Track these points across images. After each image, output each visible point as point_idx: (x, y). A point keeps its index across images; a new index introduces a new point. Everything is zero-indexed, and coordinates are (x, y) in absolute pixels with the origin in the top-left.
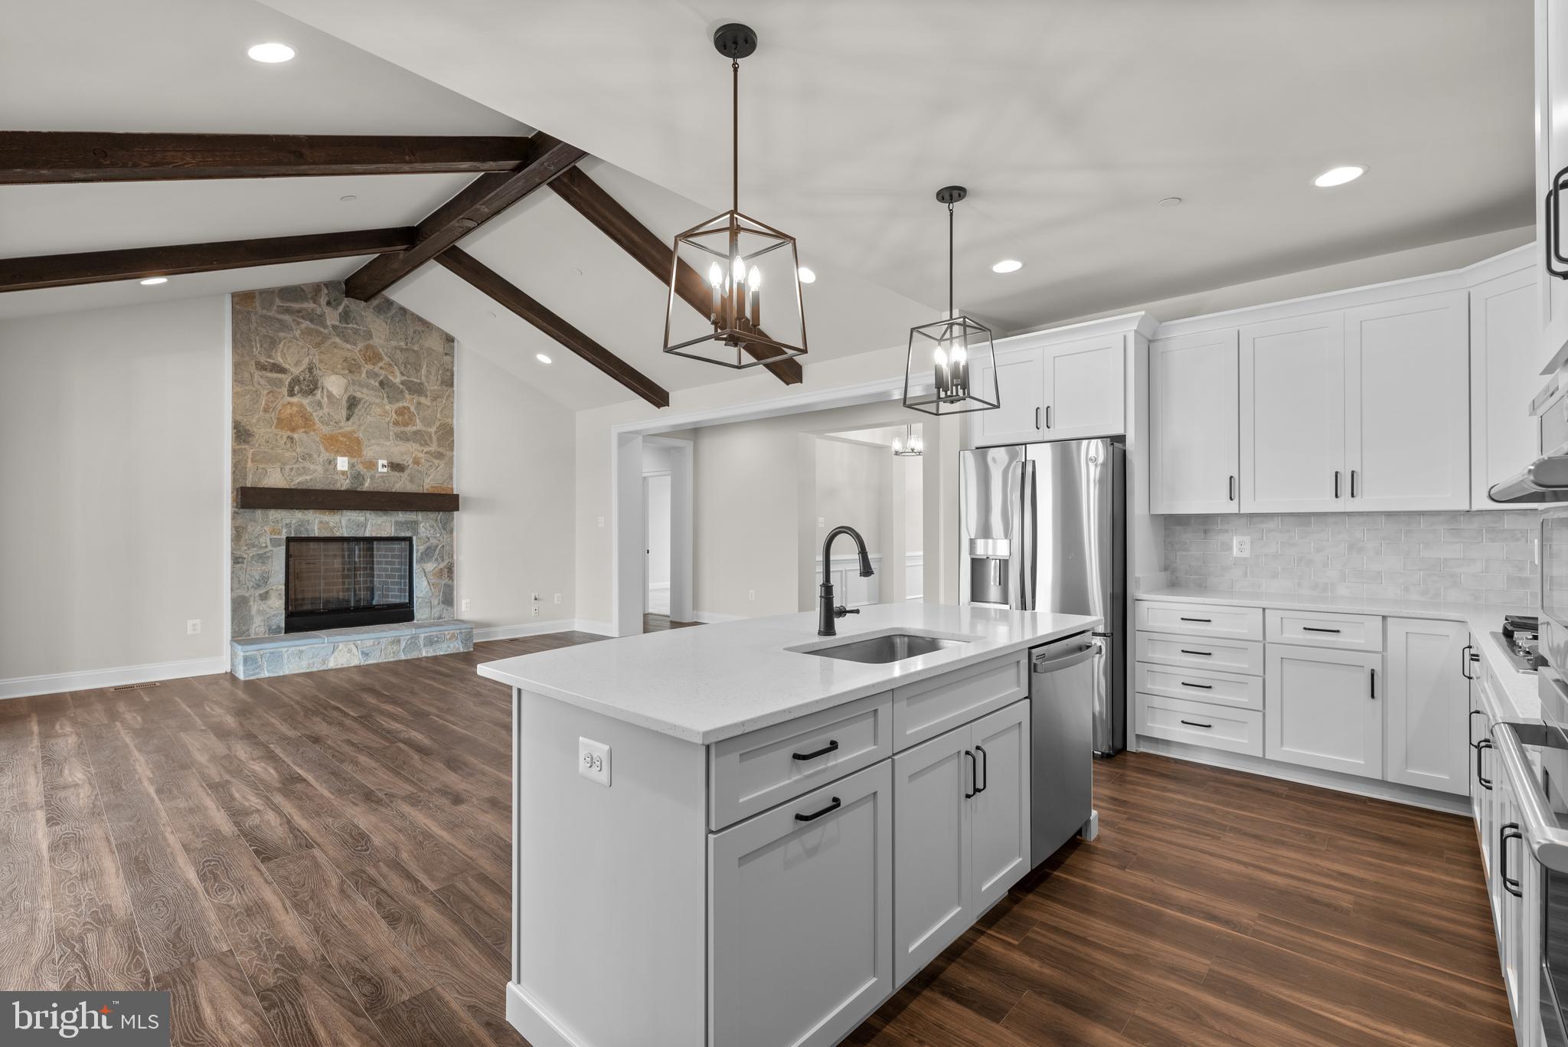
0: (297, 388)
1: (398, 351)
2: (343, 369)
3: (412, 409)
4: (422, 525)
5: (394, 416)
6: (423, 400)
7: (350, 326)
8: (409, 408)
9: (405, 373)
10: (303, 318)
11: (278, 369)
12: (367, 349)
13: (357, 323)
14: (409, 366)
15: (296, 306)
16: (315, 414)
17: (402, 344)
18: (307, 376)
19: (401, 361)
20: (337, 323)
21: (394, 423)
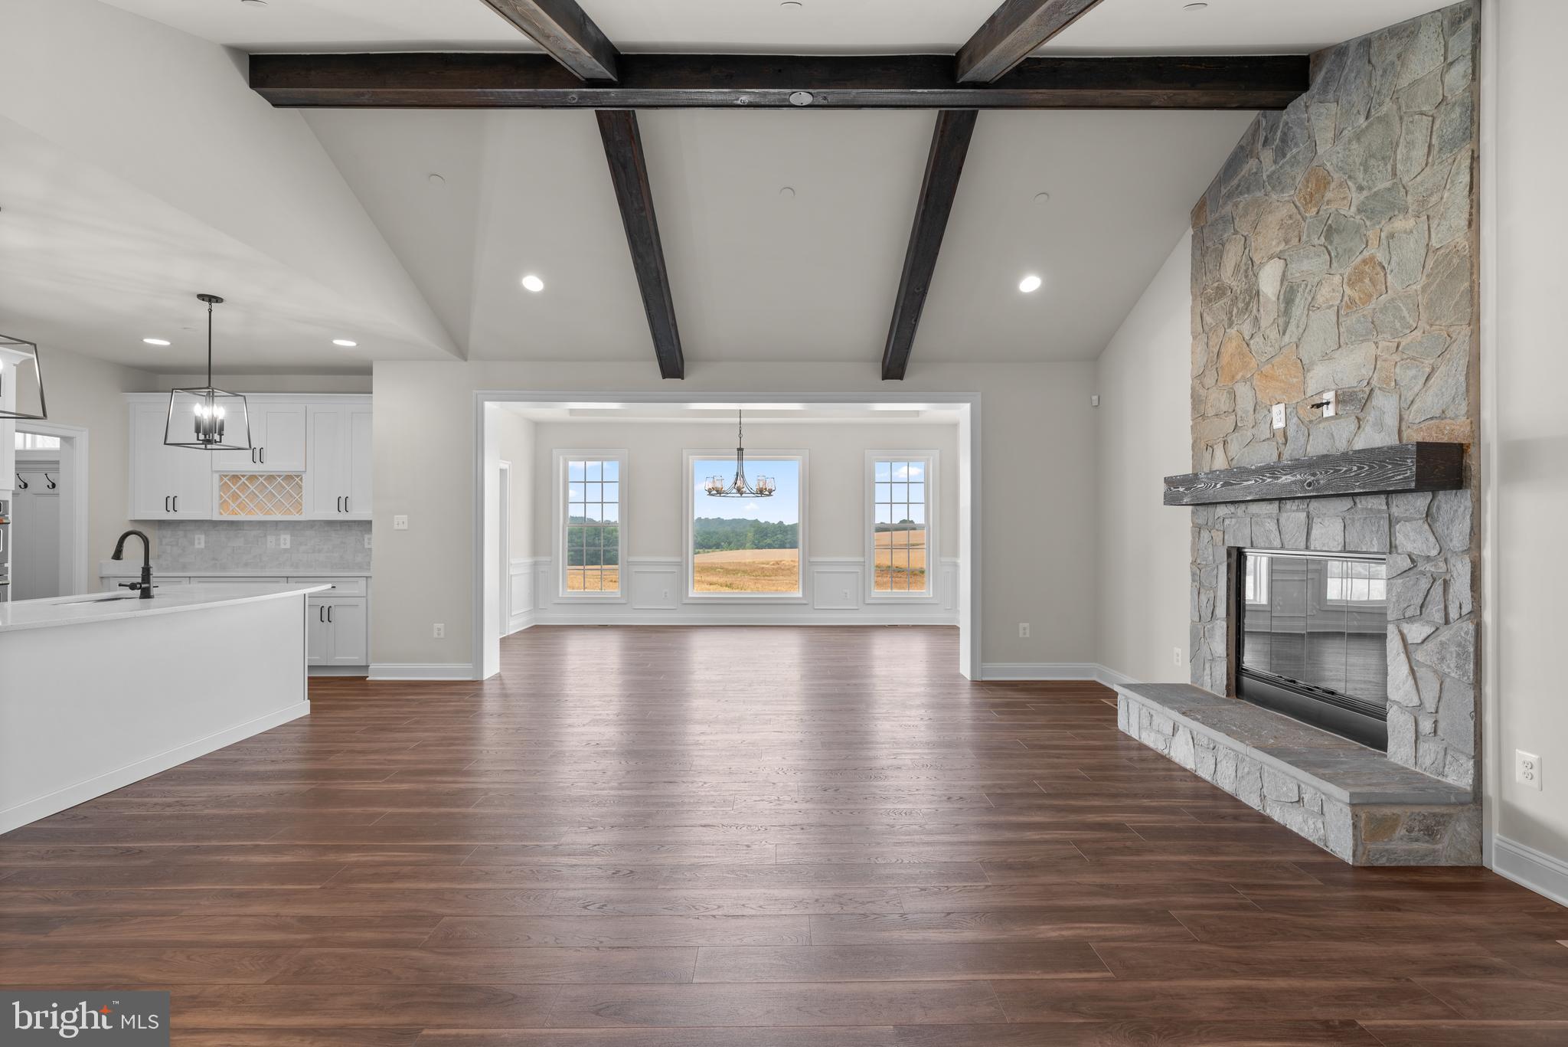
0: (1235, 310)
1: (1355, 145)
2: (1278, 244)
3: (1380, 257)
4: (1398, 527)
5: (1348, 291)
6: (1400, 224)
7: (1288, 156)
8: (1372, 258)
9: (1365, 183)
10: (1241, 193)
11: (1221, 291)
12: (1308, 182)
13: (1296, 145)
14: (1372, 162)
15: (1235, 182)
16: (1252, 342)
17: (1361, 121)
18: (1244, 283)
19: (1358, 161)
20: (1273, 168)
21: (1348, 307)
